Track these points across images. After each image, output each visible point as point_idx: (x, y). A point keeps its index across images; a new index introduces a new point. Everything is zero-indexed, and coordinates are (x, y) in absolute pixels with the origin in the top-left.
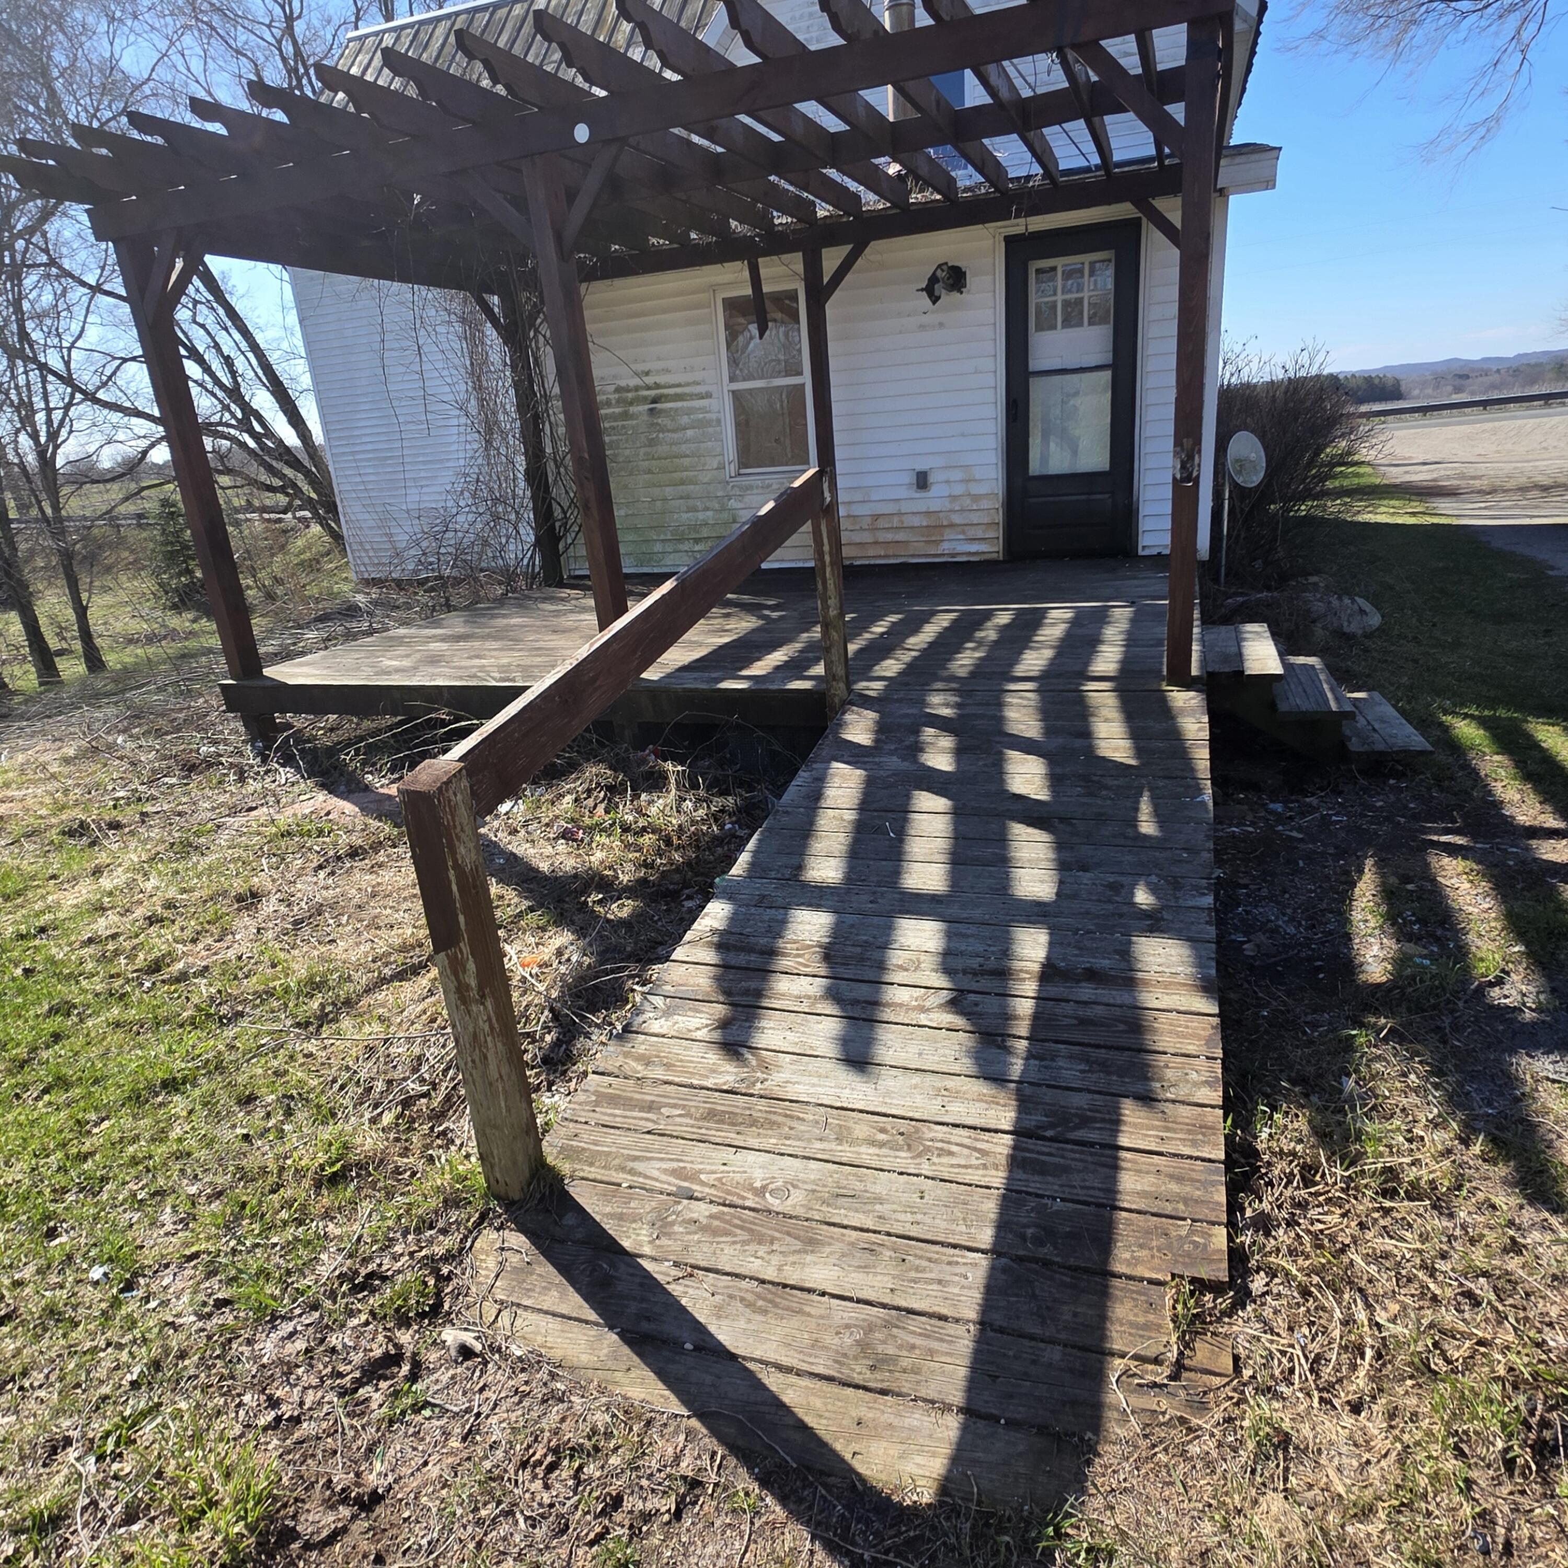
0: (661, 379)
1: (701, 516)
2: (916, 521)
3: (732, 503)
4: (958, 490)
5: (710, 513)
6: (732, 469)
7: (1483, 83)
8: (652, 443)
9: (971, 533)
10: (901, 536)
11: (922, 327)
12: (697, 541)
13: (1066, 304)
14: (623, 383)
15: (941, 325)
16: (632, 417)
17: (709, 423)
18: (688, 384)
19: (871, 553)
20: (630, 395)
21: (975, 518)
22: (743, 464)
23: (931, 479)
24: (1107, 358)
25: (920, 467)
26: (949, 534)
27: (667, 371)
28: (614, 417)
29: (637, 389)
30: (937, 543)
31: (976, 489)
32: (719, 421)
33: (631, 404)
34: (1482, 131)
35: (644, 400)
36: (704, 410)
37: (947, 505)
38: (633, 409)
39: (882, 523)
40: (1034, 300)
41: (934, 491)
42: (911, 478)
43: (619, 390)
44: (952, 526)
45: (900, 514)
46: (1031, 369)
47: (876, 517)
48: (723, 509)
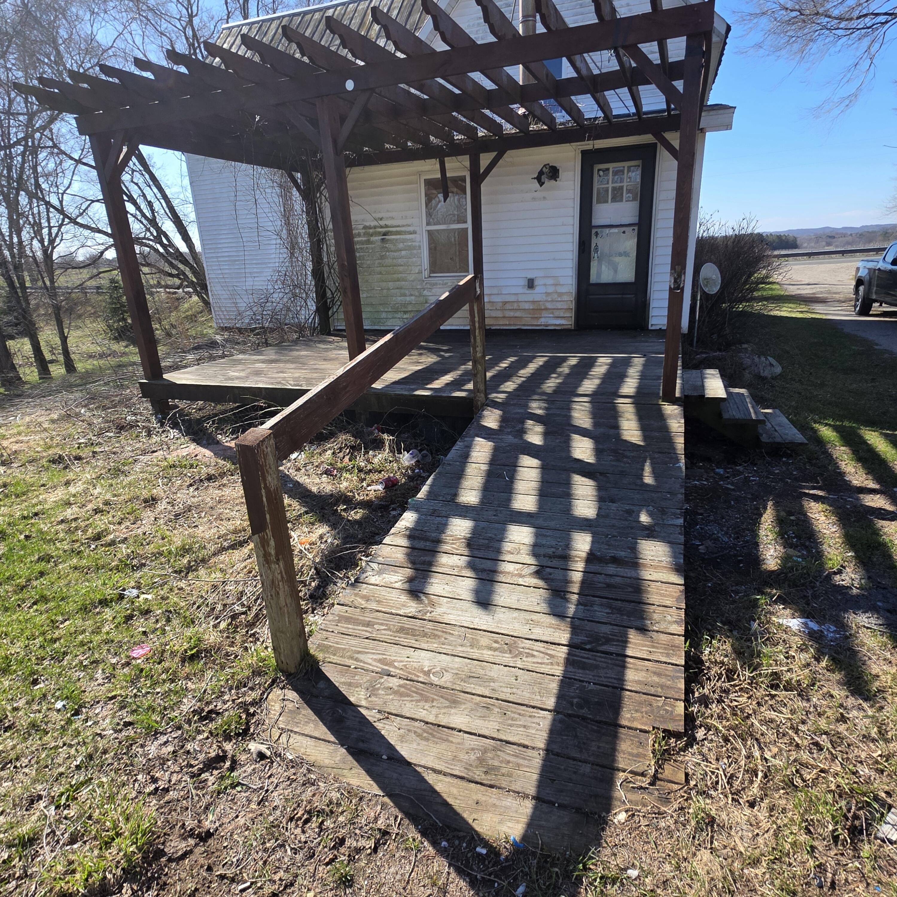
0: (389, 223)
1: (408, 299)
2: (527, 306)
3: (426, 293)
4: (551, 290)
5: (413, 298)
6: (426, 273)
7: (849, 75)
8: (382, 257)
9: (557, 313)
10: (518, 314)
11: (534, 199)
12: (405, 312)
13: (614, 189)
14: (367, 224)
15: (544, 198)
16: (372, 243)
17: (414, 248)
18: (403, 226)
19: (501, 323)
20: (371, 231)
21: (559, 305)
22: (432, 271)
23: (536, 283)
24: (635, 220)
25: (530, 276)
26: (545, 314)
27: (392, 218)
28: (362, 243)
29: (375, 227)
30: (538, 318)
31: (560, 290)
32: (420, 247)
33: (372, 235)
34: (847, 102)
35: (379, 234)
36: (412, 240)
37: (544, 298)
38: (373, 239)
39: (508, 306)
40: (596, 186)
41: (538, 290)
42: (525, 282)
43: (365, 227)
44: (546, 309)
45: (518, 302)
46: (593, 224)
47: (505, 303)
48: (421, 295)
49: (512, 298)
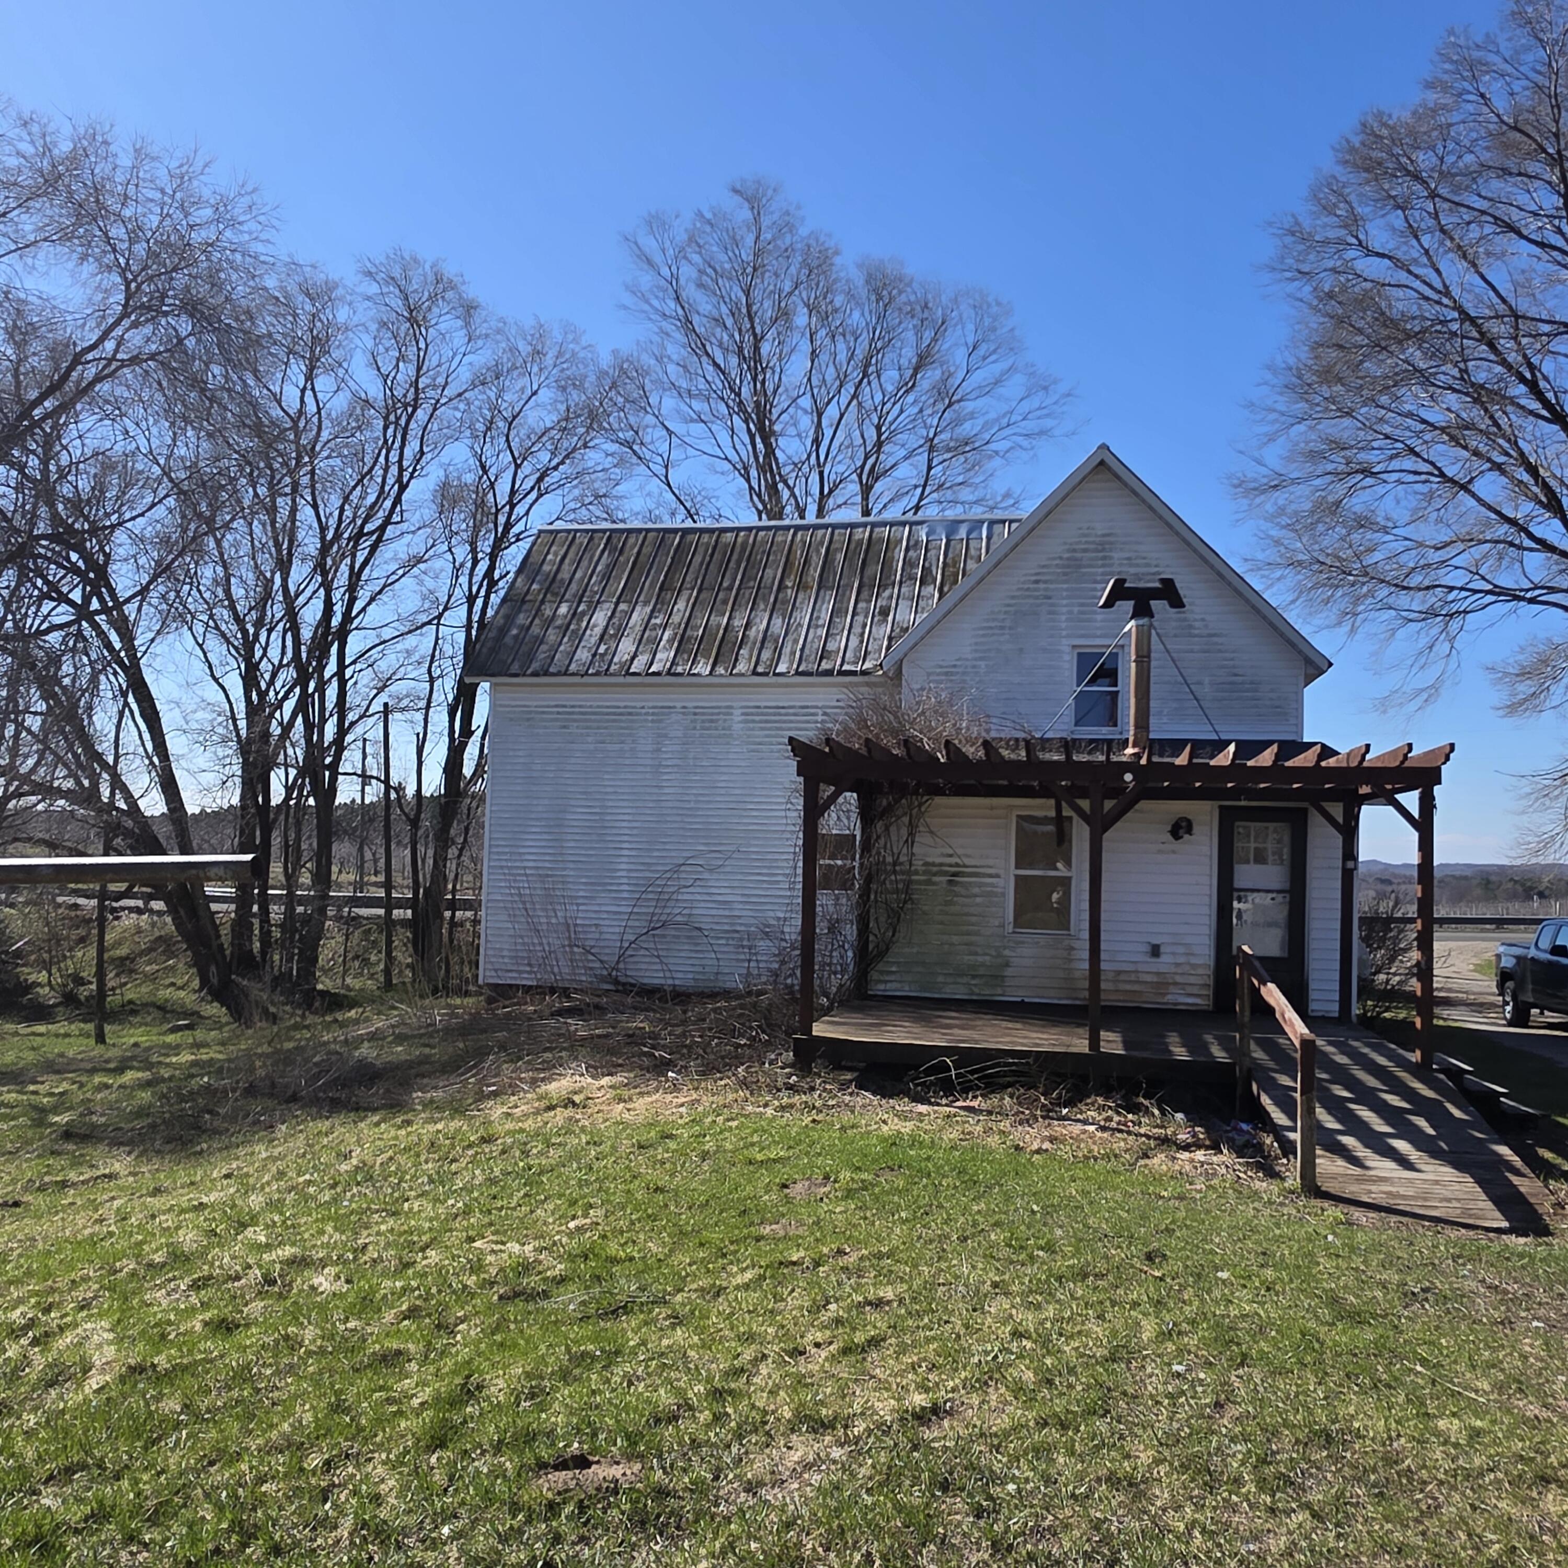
0: (967, 861)
1: (980, 959)
2: (1148, 978)
3: (1007, 952)
4: (1181, 960)
5: (987, 958)
6: (1010, 928)
8: (948, 903)
9: (1190, 990)
10: (1136, 987)
11: (1160, 852)
12: (974, 977)
13: (1256, 849)
14: (930, 860)
15: (1174, 852)
16: (934, 884)
17: (995, 894)
18: (981, 867)
20: (935, 869)
21: (1192, 980)
22: (1017, 924)
23: (1162, 949)
24: (1287, 886)
25: (1155, 941)
26: (1172, 989)
27: (967, 856)
28: (919, 882)
29: (941, 865)
30: (1163, 995)
31: (1194, 961)
32: (1003, 895)
33: (935, 874)
35: (945, 873)
36: (992, 885)
37: (1173, 969)
38: (936, 879)
39: (1123, 977)
40: (1238, 845)
41: (1164, 958)
42: (1148, 949)
43: (926, 864)
44: (1176, 984)
45: (1137, 972)
46: (1235, 886)
47: (1119, 973)
48: (999, 955)
49: (1130, 967)
